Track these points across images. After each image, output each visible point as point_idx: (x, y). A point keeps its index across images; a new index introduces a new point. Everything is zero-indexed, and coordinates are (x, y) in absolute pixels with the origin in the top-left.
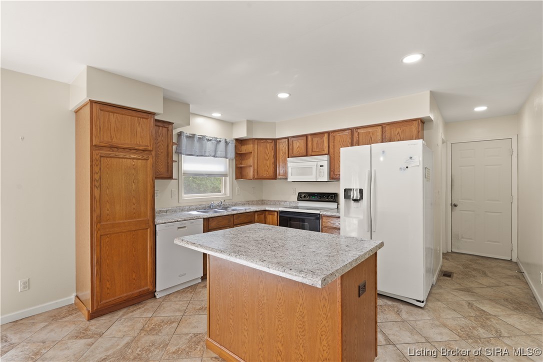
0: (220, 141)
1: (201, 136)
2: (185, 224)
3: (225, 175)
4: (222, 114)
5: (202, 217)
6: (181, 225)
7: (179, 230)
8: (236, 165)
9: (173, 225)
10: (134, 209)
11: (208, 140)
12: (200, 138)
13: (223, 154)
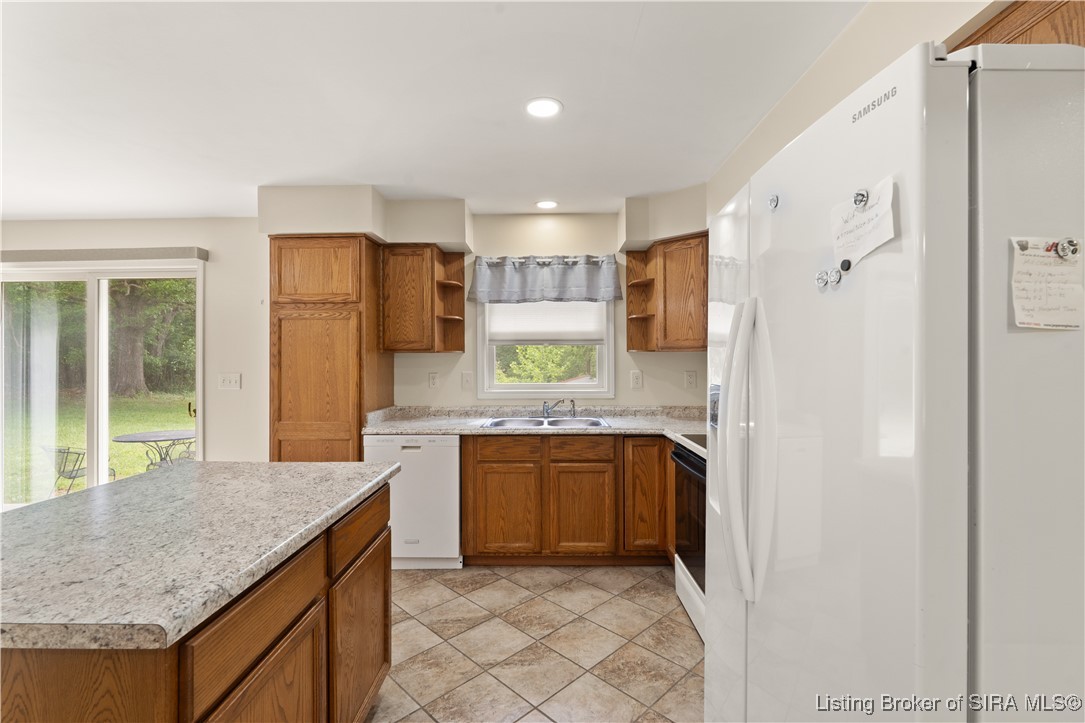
0: (575, 263)
1: (524, 258)
2: (417, 441)
3: (599, 341)
4: (558, 203)
5: (456, 432)
6: (408, 441)
7: (405, 451)
8: (629, 314)
9: (392, 441)
10: (328, 403)
11: (544, 264)
12: (522, 264)
13: (583, 291)
